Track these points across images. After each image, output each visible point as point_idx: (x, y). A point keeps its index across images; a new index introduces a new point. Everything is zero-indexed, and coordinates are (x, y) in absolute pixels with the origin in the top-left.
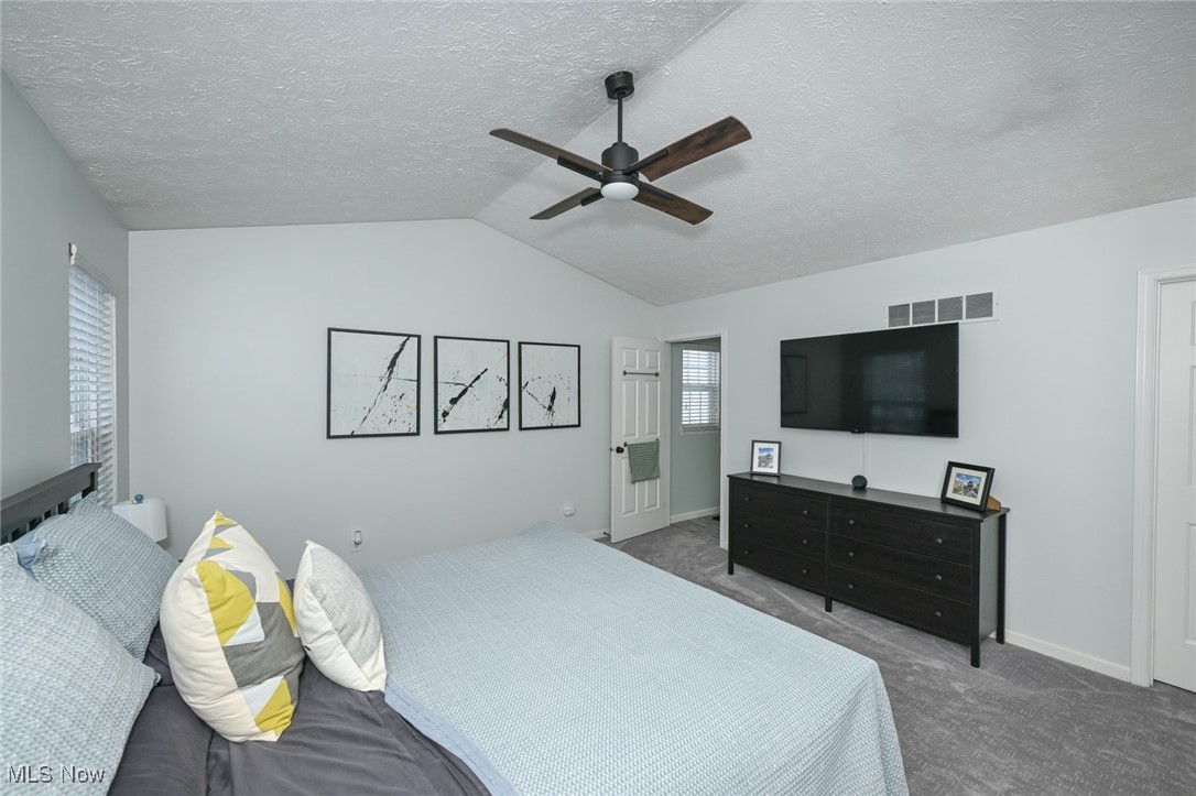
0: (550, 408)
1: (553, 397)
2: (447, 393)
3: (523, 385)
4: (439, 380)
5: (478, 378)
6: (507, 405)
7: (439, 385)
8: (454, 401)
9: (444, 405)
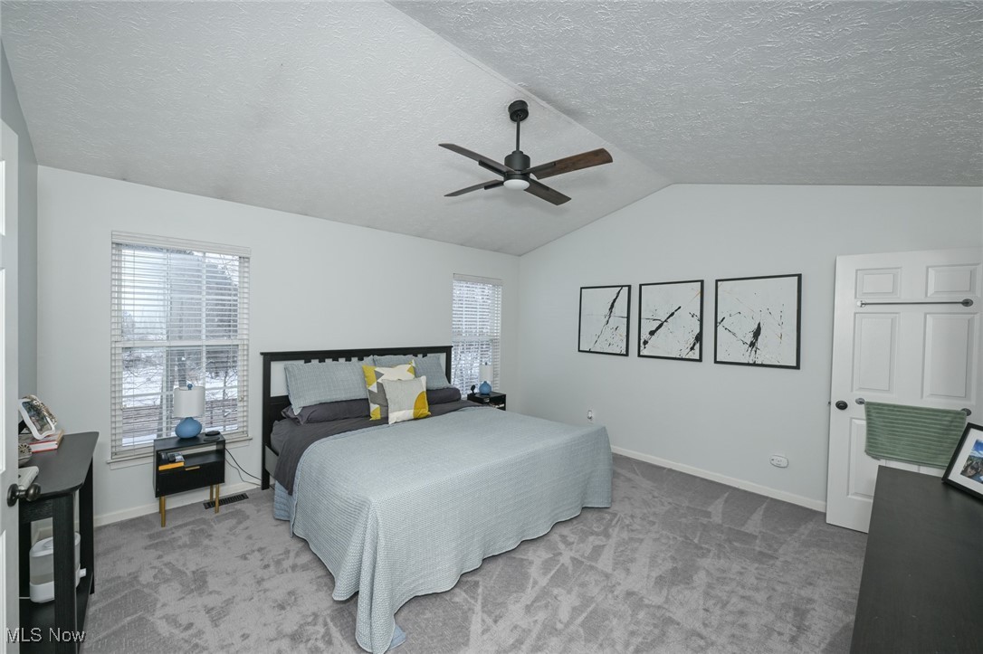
0: (752, 345)
1: (757, 333)
2: (648, 326)
3: (719, 320)
4: (642, 316)
5: (672, 314)
6: (699, 338)
7: (642, 321)
8: (652, 333)
9: (645, 336)
